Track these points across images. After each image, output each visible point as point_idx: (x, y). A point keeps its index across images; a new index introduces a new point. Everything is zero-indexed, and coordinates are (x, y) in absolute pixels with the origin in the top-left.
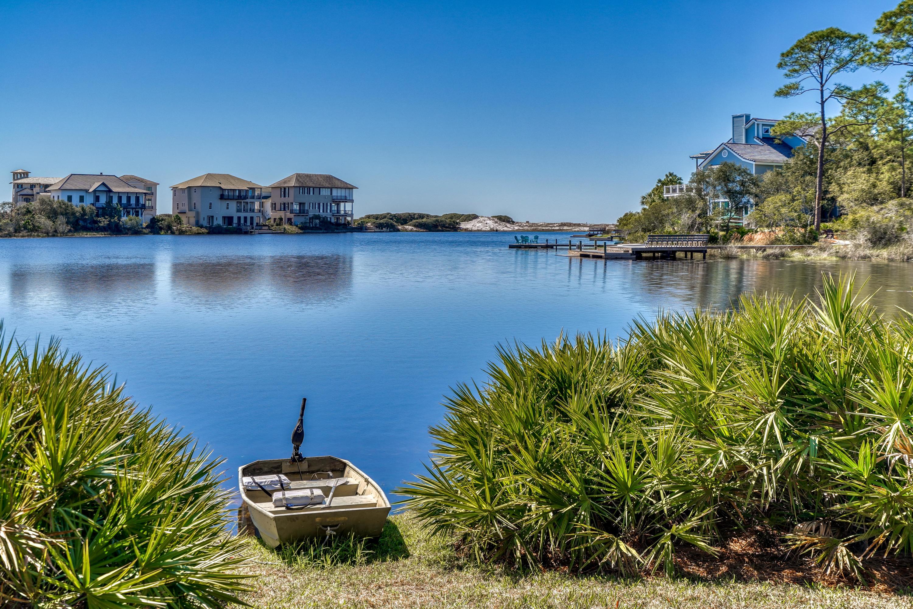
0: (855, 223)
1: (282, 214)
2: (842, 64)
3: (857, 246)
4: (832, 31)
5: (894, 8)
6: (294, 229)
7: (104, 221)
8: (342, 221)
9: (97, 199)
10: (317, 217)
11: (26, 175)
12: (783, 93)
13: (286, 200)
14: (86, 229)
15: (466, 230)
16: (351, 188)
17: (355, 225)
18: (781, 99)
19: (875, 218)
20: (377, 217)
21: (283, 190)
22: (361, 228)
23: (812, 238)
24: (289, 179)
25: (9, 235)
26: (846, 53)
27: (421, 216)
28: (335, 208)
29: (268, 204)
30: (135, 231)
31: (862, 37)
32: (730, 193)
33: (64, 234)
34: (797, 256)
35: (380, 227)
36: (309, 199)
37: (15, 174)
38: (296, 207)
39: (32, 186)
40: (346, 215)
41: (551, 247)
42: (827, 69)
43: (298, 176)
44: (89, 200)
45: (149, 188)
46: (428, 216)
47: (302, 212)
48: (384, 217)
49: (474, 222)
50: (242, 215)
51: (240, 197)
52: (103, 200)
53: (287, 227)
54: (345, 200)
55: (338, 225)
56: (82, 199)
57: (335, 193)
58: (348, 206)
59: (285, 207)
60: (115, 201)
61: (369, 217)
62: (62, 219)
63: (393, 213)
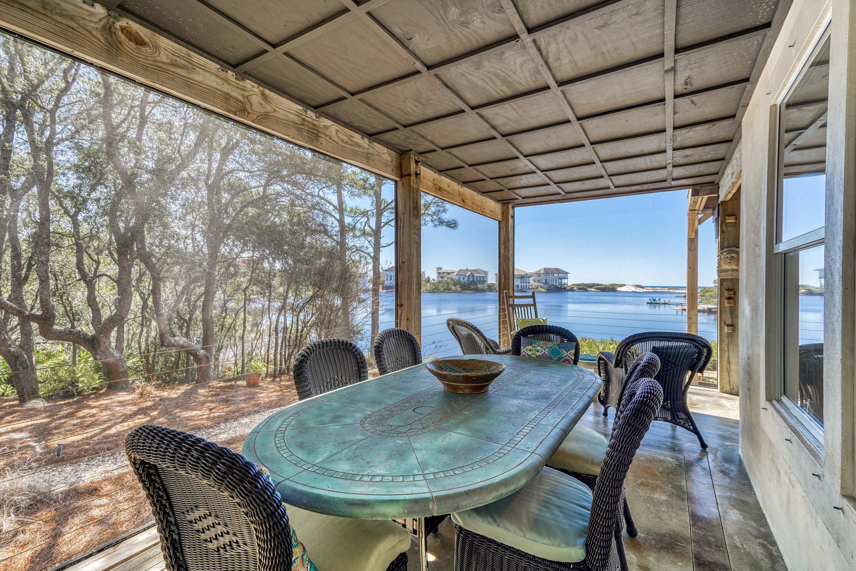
1: (538, 284)
6: (543, 290)
7: (472, 287)
8: (563, 287)
9: (469, 278)
10: (553, 285)
11: (441, 269)
13: (540, 278)
14: (466, 290)
15: (620, 291)
16: (567, 273)
17: (569, 288)
20: (577, 285)
21: (538, 274)
22: (572, 290)
24: (541, 270)
25: (442, 292)
27: (598, 285)
28: (560, 281)
29: (531, 279)
30: (483, 291)
33: (459, 292)
35: (580, 289)
36: (550, 277)
37: (437, 268)
38: (544, 281)
39: (444, 273)
40: (565, 284)
41: (667, 304)
43: (545, 269)
44: (466, 279)
45: (485, 274)
46: (601, 285)
47: (546, 283)
48: (580, 285)
49: (624, 287)
50: (523, 284)
51: (521, 278)
52: (471, 279)
53: (540, 289)
54: (565, 278)
55: (561, 288)
56: (464, 278)
57: (560, 275)
58: (566, 281)
59: (539, 281)
60: (475, 279)
61: (574, 285)
62: (458, 286)
63: (585, 283)
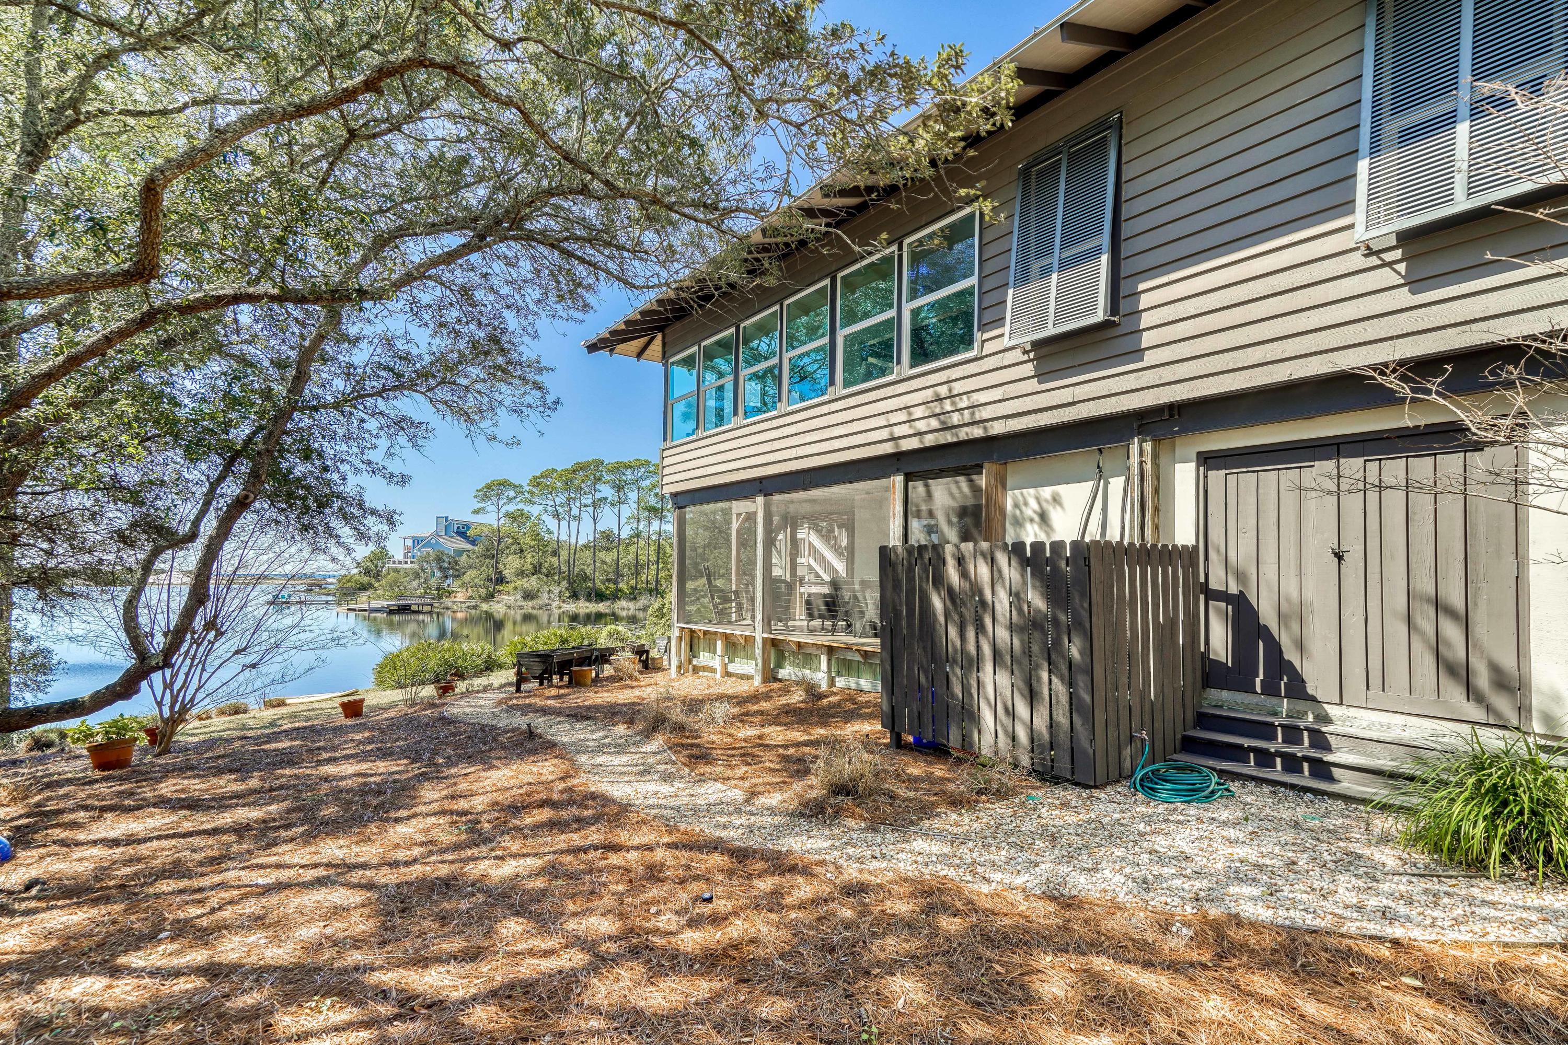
0: (515, 588)
2: (510, 500)
3: (516, 601)
4: (506, 481)
5: (538, 474)
12: (476, 512)
18: (474, 515)
19: (526, 585)
23: (490, 596)
26: (512, 494)
31: (522, 487)
32: (441, 569)
34: (485, 607)
42: (501, 502)
